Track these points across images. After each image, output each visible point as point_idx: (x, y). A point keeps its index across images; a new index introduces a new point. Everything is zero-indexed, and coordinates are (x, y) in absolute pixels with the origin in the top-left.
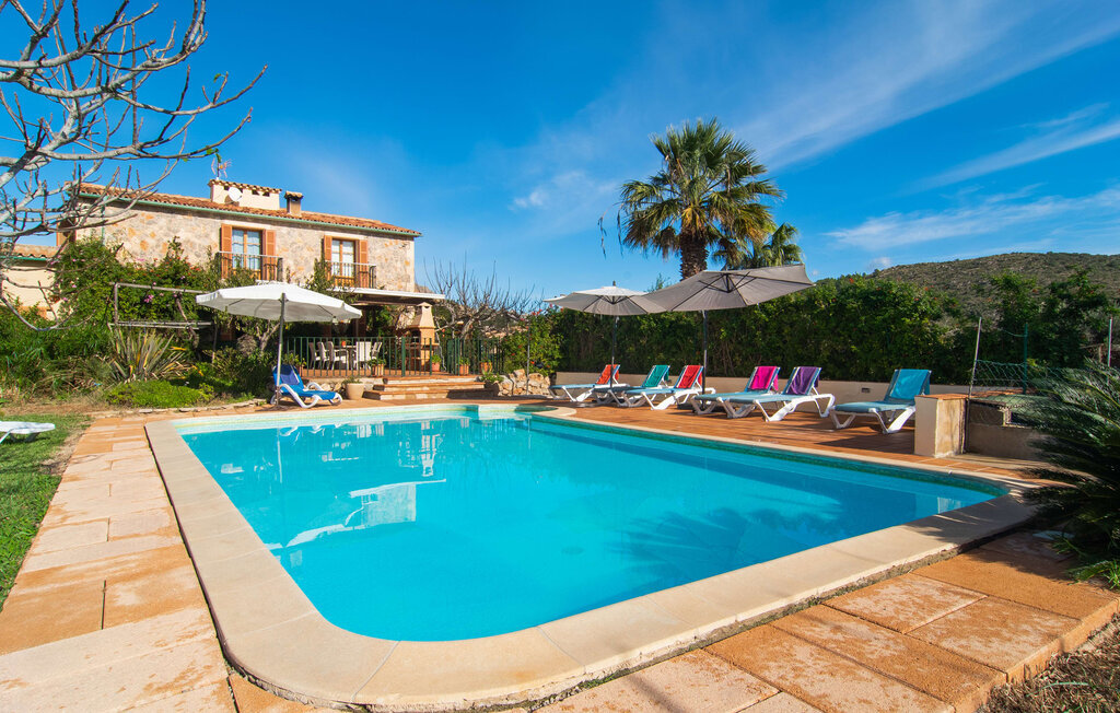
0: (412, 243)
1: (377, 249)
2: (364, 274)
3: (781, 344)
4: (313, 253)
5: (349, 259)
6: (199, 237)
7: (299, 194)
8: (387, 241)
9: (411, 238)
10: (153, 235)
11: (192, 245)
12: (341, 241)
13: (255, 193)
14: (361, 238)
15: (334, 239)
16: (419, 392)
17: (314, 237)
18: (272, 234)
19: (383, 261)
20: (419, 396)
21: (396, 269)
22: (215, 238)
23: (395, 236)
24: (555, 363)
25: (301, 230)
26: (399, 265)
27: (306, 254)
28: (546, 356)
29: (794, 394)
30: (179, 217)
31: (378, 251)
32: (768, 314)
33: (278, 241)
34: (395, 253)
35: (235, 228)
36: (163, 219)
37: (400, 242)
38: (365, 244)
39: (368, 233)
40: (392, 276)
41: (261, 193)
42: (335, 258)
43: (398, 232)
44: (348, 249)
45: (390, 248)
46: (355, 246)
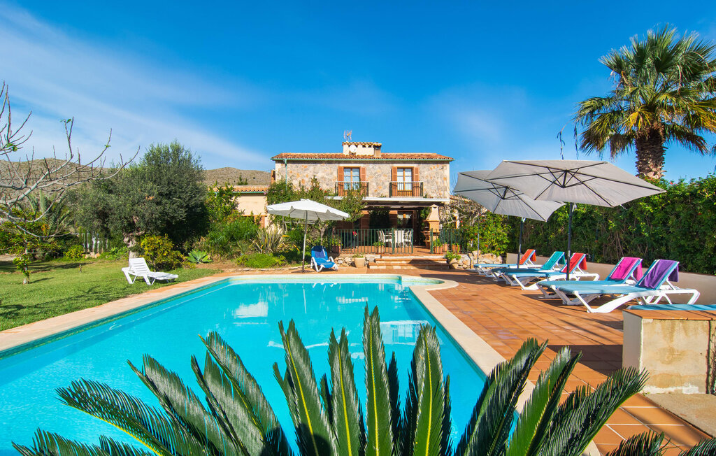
0: (448, 166)
1: (425, 172)
2: (417, 187)
3: (664, 235)
4: (387, 178)
5: (409, 180)
6: (327, 175)
7: (379, 144)
8: (432, 166)
9: (448, 162)
10: (307, 176)
11: (325, 179)
12: (404, 169)
13: (364, 146)
14: (415, 166)
15: (398, 168)
16: (396, 265)
17: (387, 168)
18: (364, 169)
19: (429, 179)
20: (395, 267)
21: (437, 183)
22: (335, 174)
23: (437, 162)
24: (505, 246)
25: (380, 165)
26: (439, 180)
27: (383, 178)
28: (497, 241)
29: (645, 287)
30: (319, 165)
31: (426, 173)
32: (654, 205)
33: (367, 173)
34: (437, 173)
35: (345, 168)
36: (311, 167)
37: (440, 166)
38: (417, 169)
39: (419, 162)
40: (434, 187)
41: (367, 146)
42: (400, 180)
43: (438, 159)
44: (408, 173)
45: (434, 170)
46: (412, 171)
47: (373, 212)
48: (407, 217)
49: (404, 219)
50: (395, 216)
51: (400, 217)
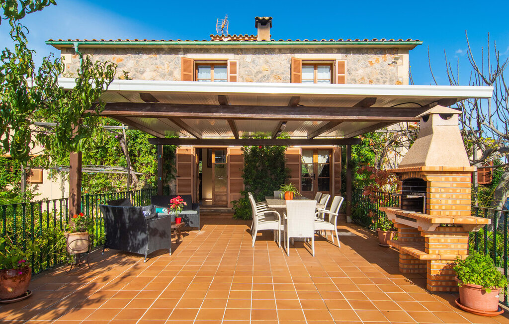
0: (406, 57)
1: (358, 69)
6: (163, 76)
7: (268, 17)
8: (372, 57)
9: (405, 51)
12: (316, 65)
14: (338, 57)
15: (305, 63)
17: (282, 62)
18: (235, 64)
22: (177, 74)
23: (384, 50)
25: (268, 57)
30: (145, 56)
31: (359, 72)
33: (241, 72)
34: (383, 72)
35: (197, 62)
36: (131, 61)
37: (389, 57)
38: (342, 64)
39: (346, 50)
44: (324, 74)
45: (376, 66)
46: (332, 69)
47: (253, 150)
48: (321, 160)
49: (315, 165)
50: (296, 158)
51: (307, 160)
